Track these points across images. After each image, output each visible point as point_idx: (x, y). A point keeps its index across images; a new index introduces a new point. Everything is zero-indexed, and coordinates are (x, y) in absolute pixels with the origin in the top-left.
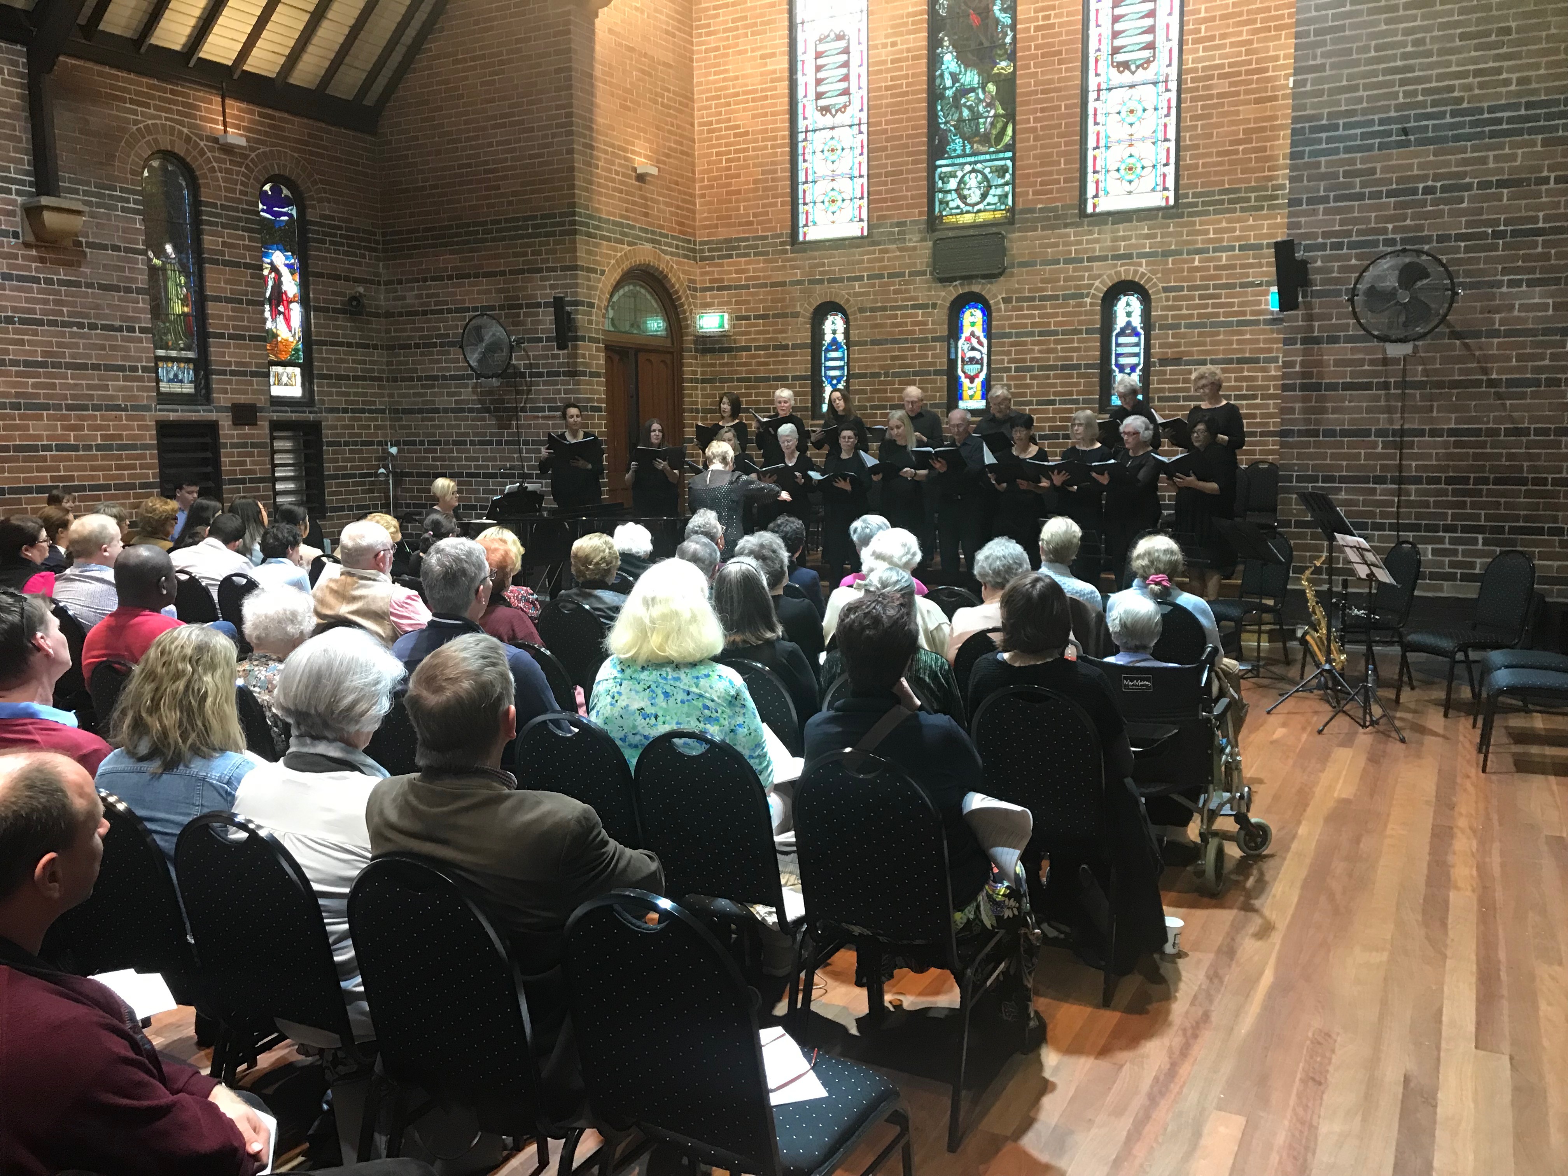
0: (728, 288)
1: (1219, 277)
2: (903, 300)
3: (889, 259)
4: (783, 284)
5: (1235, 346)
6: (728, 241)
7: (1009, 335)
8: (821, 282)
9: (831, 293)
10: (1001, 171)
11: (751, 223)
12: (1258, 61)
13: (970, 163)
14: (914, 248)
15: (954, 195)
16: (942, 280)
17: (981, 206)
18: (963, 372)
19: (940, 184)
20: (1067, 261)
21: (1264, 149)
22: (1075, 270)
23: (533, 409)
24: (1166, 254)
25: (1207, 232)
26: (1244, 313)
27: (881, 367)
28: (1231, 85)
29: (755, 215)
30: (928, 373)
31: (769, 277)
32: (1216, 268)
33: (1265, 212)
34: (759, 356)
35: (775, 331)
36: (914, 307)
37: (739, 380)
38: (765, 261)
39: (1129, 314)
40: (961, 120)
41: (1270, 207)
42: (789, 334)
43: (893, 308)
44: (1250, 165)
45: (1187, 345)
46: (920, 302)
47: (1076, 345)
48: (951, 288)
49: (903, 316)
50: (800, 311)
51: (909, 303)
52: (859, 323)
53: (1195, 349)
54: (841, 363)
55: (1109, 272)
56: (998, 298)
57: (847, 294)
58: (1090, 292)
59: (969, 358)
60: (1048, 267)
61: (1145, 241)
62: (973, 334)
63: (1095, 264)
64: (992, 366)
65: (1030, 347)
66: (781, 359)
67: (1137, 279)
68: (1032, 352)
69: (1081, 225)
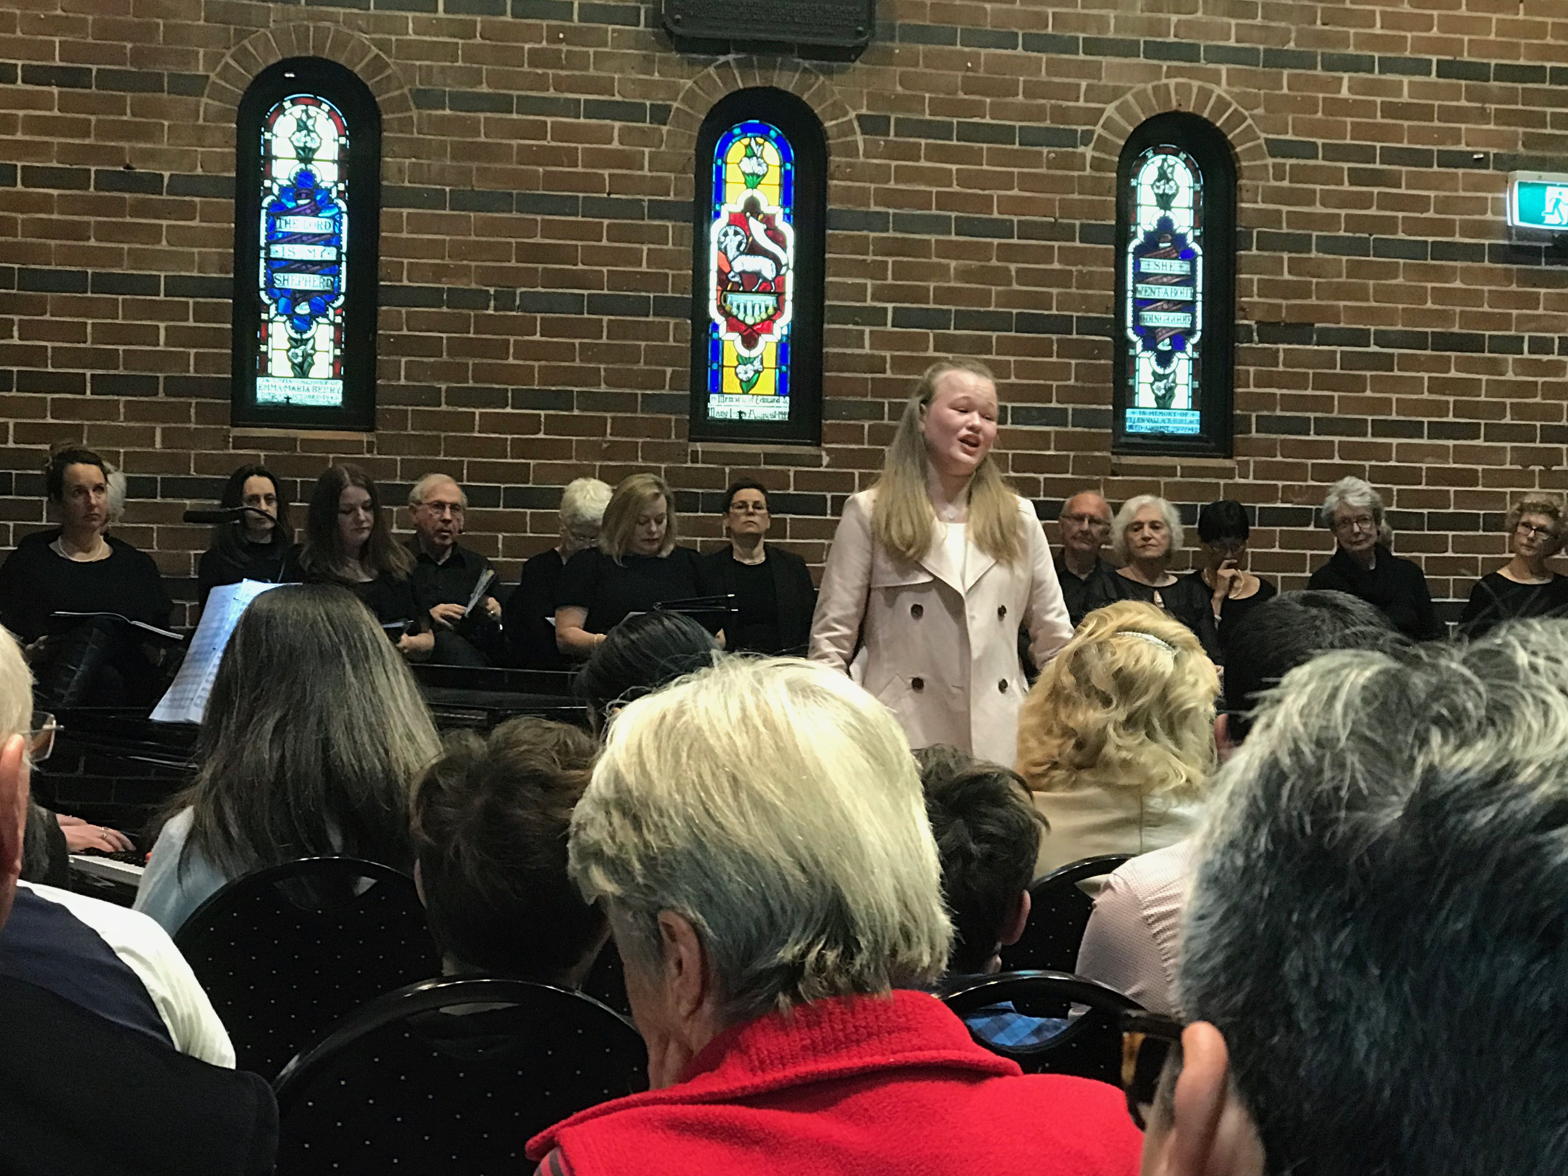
1: (1395, 133)
5: (1429, 305)
7: (879, 222)
9: (320, 32)
16: (686, 45)
18: (721, 309)
20: (1035, 43)
22: (1054, 68)
24: (1277, 59)
25: (1368, 20)
26: (1447, 227)
27: (486, 276)
30: (640, 307)
32: (1390, 110)
34: (45, 204)
35: (107, 130)
36: (595, 110)
39: (1164, 201)
42: (163, 145)
43: (527, 106)
45: (1324, 291)
46: (618, 98)
47: (1056, 266)
48: (711, 70)
49: (560, 132)
50: (208, 77)
51: (583, 97)
52: (416, 135)
53: (1342, 303)
54: (329, 254)
55: (1141, 86)
56: (852, 114)
57: (373, 41)
58: (1092, 132)
59: (742, 274)
60: (983, 51)
61: (1226, 20)
62: (752, 207)
63: (1105, 60)
64: (827, 303)
65: (935, 260)
66: (128, 219)
67: (1205, 115)
68: (939, 272)
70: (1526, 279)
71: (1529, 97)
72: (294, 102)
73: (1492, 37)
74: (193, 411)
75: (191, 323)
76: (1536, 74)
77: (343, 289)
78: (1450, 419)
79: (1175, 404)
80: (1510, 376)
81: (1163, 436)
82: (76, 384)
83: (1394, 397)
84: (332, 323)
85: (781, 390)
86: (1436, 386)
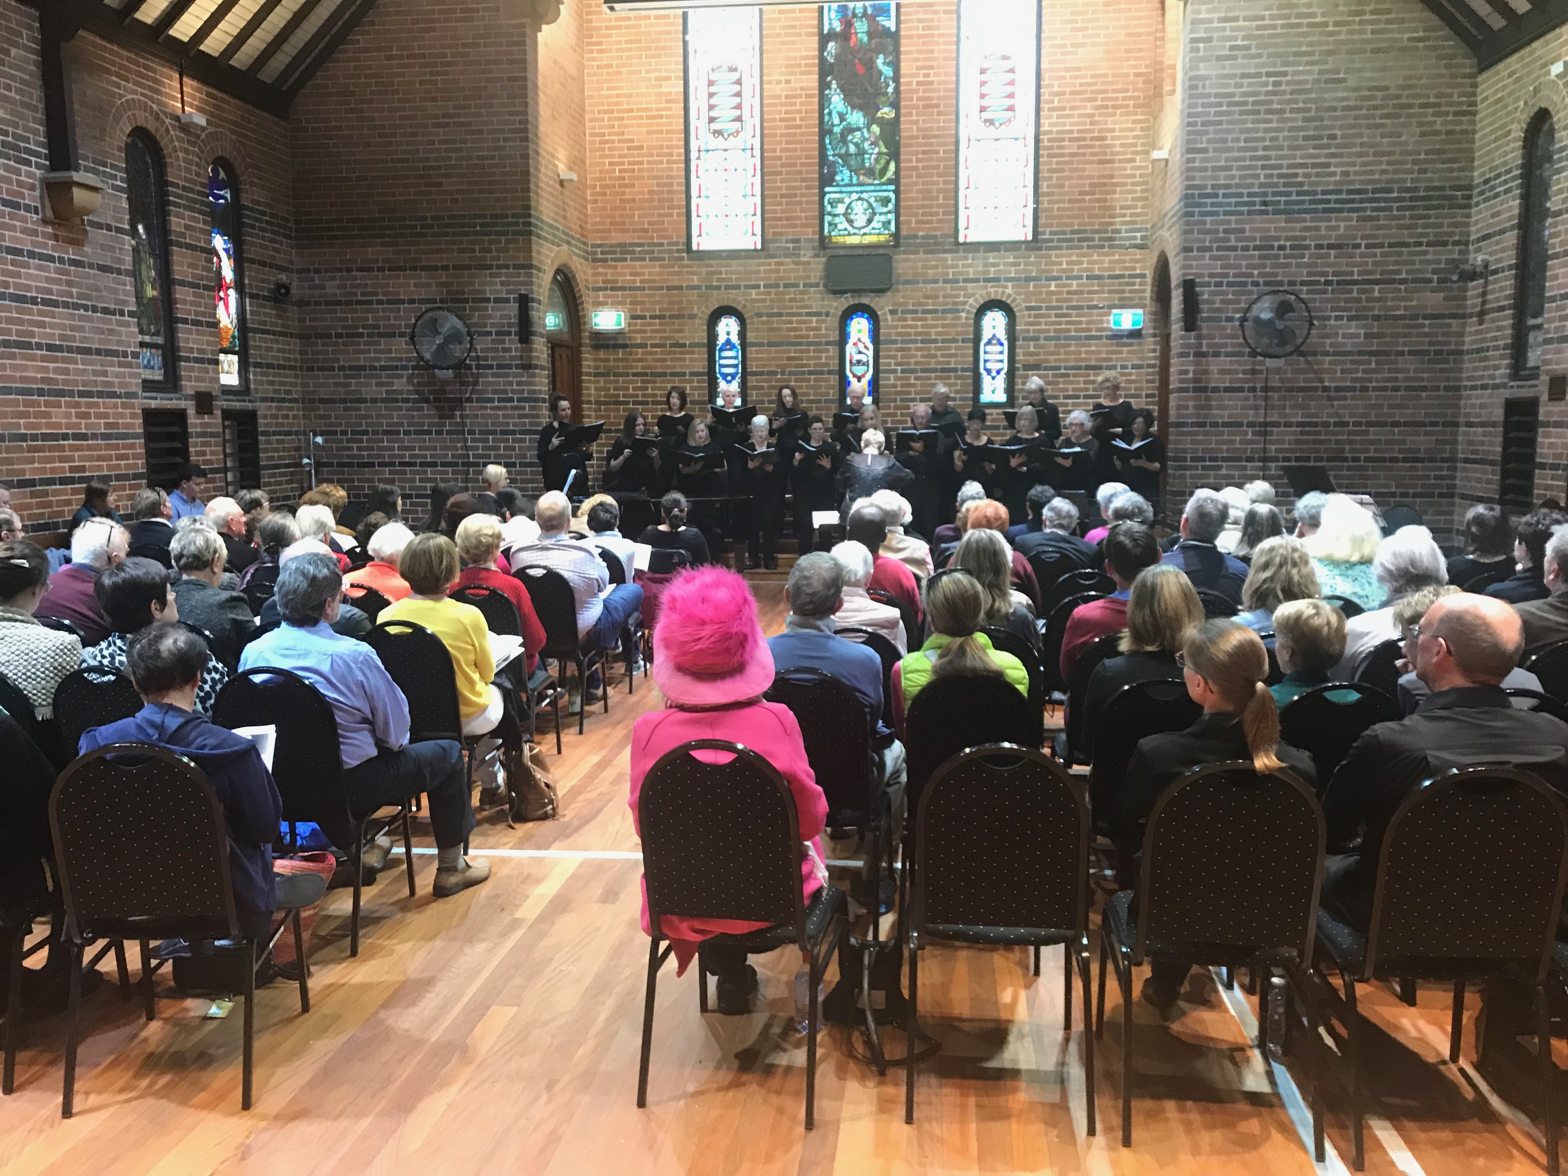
0: (623, 289)
1: (1071, 300)
2: (797, 307)
3: (785, 271)
4: (680, 288)
5: (1083, 356)
6: (620, 245)
7: (895, 342)
8: (718, 288)
9: (728, 298)
10: (885, 201)
11: (646, 231)
12: (1100, 131)
13: (857, 192)
14: (808, 263)
15: (842, 219)
16: (835, 292)
17: (867, 230)
19: (828, 208)
20: (946, 281)
21: (1105, 200)
22: (952, 289)
23: (479, 400)
24: (1028, 279)
25: (1061, 263)
26: (1090, 330)
27: (777, 366)
28: (1079, 147)
29: (649, 223)
30: (822, 373)
31: (666, 281)
32: (1068, 293)
33: (1106, 250)
35: (671, 331)
36: (808, 314)
37: (634, 375)
38: (661, 266)
39: (994, 326)
40: (847, 154)
41: (1110, 247)
42: (686, 334)
43: (788, 315)
44: (1094, 212)
45: (1044, 354)
46: (814, 310)
47: (952, 352)
48: (842, 299)
49: (798, 322)
50: (699, 313)
51: (804, 311)
52: (757, 326)
53: (1052, 357)
54: (736, 362)
55: (982, 292)
56: (886, 309)
57: (744, 299)
58: (964, 309)
59: (857, 360)
60: (929, 286)
61: (1011, 268)
62: (859, 339)
63: (970, 285)
64: (881, 368)
65: (913, 352)
66: (678, 356)
67: (1005, 299)
68: (916, 356)
69: (957, 251)
70: (1118, 345)
71: (1120, 284)
72: (724, 318)
73: (1106, 265)
75: (696, 384)
76: (1122, 276)
77: (740, 371)
79: (997, 392)
81: (994, 403)
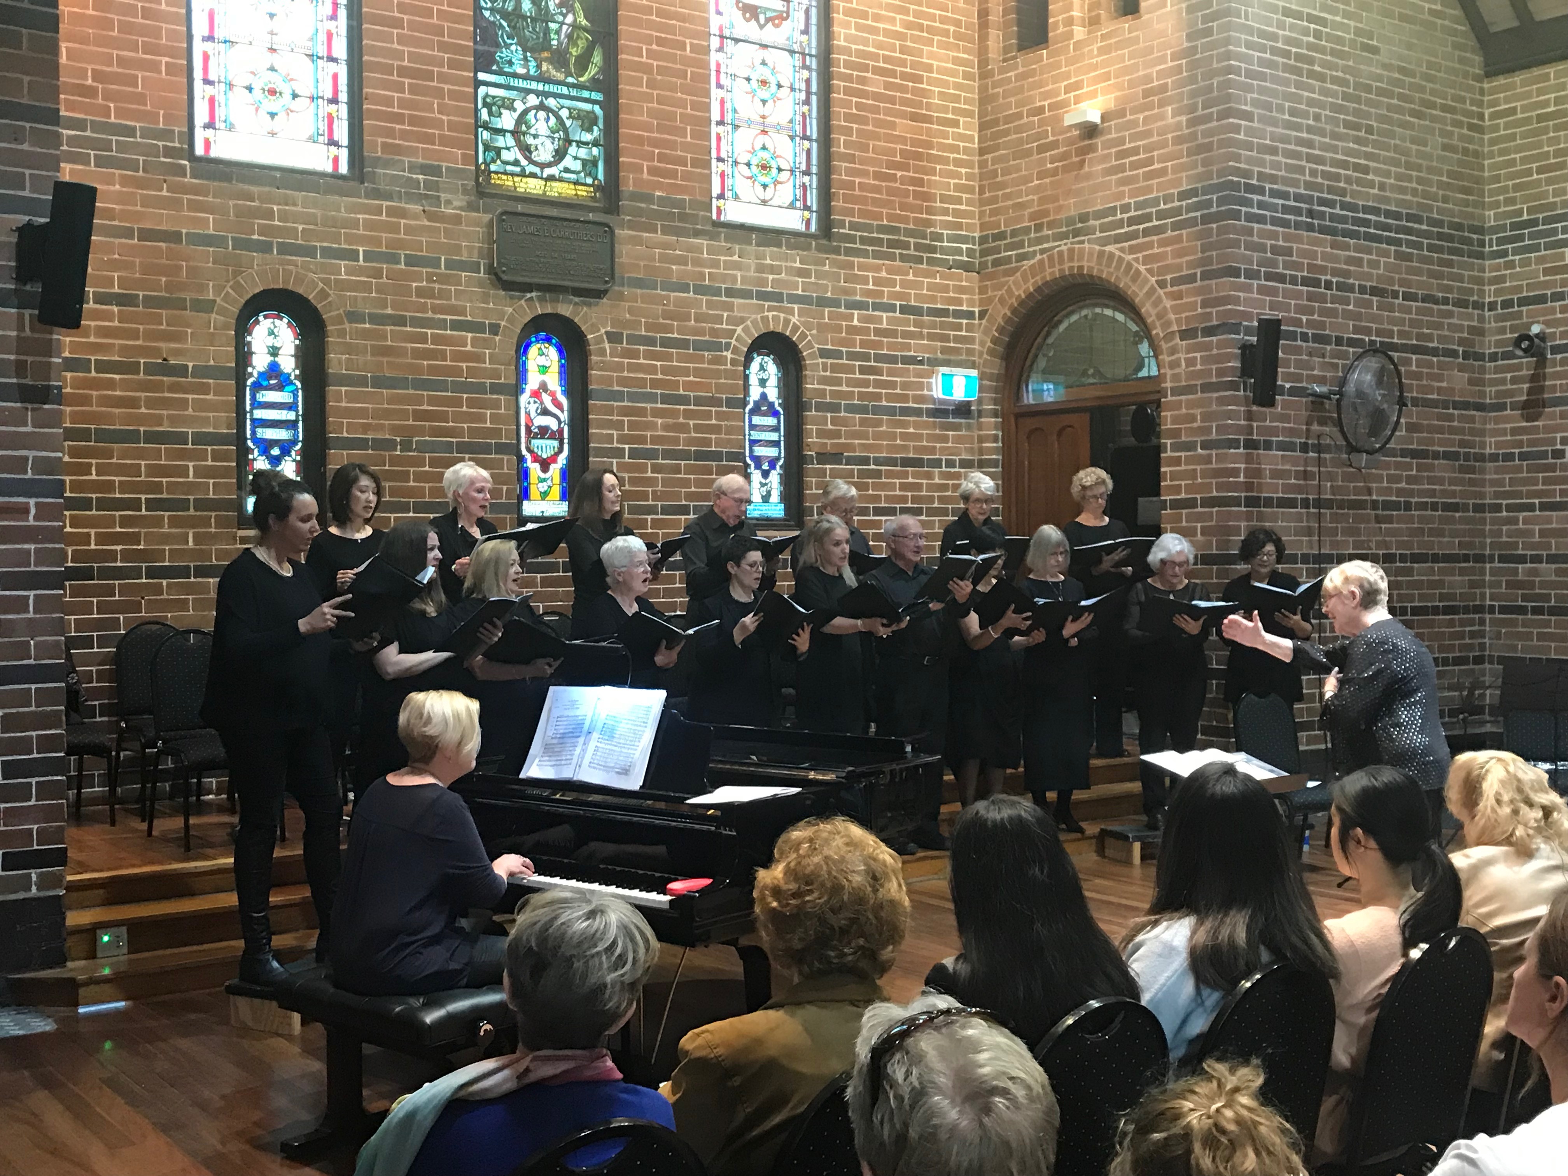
1: (880, 345)
2: (435, 309)
3: (409, 230)
4: (174, 237)
5: (898, 442)
7: (619, 396)
8: (266, 248)
9: (286, 273)
10: (587, 121)
11: (91, 91)
12: (914, 65)
13: (538, 93)
14: (457, 219)
15: (510, 141)
16: (508, 286)
17: (554, 171)
18: (529, 450)
19: (484, 114)
20: (700, 290)
21: (920, 182)
22: (710, 305)
24: (822, 302)
25: (865, 281)
26: (904, 398)
27: (395, 430)
28: (888, 86)
29: (98, 76)
30: (487, 449)
31: (138, 216)
32: (877, 332)
33: (924, 266)
34: (111, 384)
35: (152, 335)
36: (457, 326)
38: (126, 181)
39: (763, 382)
40: (518, 13)
41: (931, 262)
42: (189, 345)
43: (416, 322)
44: (907, 200)
45: (848, 435)
46: (469, 318)
47: (714, 422)
48: (523, 302)
49: (436, 339)
50: (215, 301)
51: (449, 317)
52: (348, 340)
53: (857, 441)
54: (291, 416)
55: (754, 316)
56: (603, 331)
57: (322, 280)
58: (730, 343)
59: (539, 427)
60: (672, 294)
61: (797, 278)
62: (544, 387)
63: (737, 301)
64: (592, 445)
65: (650, 419)
66: (167, 395)
67: (788, 334)
68: (652, 426)
69: (713, 237)
70: (943, 427)
71: (943, 326)
72: (266, 317)
73: (925, 292)
74: (213, 520)
75: (209, 463)
76: (944, 313)
77: (301, 438)
78: (910, 505)
79: (771, 500)
80: (937, 481)
81: (768, 519)
82: (135, 505)
83: (883, 493)
84: (294, 460)
85: (563, 498)
86: (903, 487)
